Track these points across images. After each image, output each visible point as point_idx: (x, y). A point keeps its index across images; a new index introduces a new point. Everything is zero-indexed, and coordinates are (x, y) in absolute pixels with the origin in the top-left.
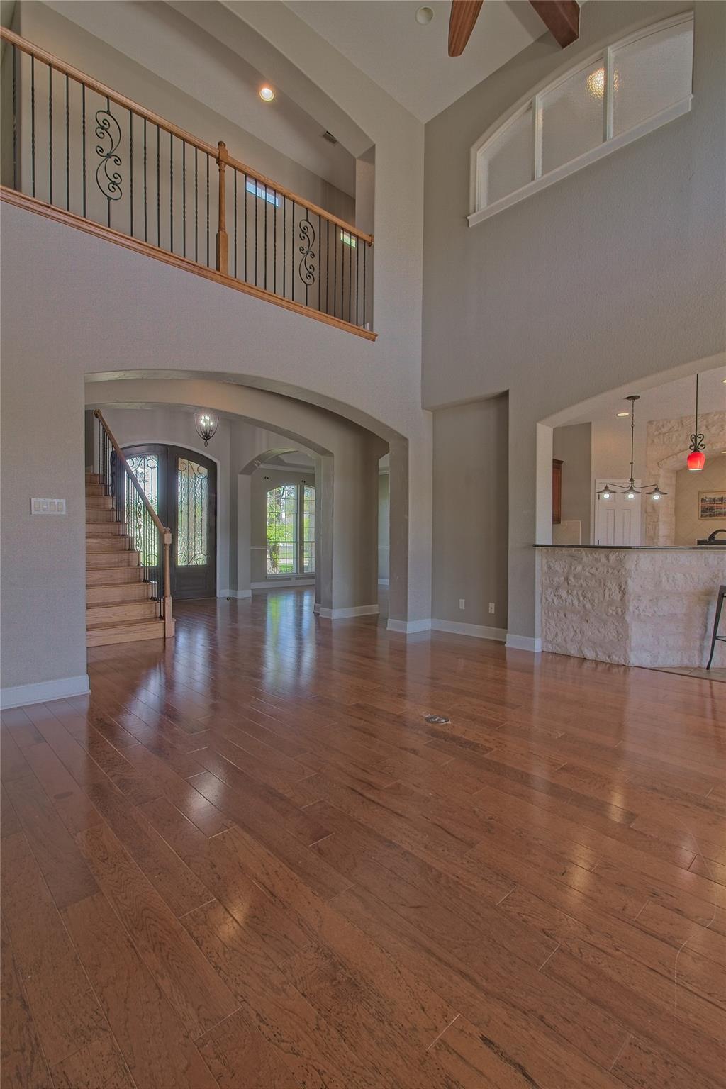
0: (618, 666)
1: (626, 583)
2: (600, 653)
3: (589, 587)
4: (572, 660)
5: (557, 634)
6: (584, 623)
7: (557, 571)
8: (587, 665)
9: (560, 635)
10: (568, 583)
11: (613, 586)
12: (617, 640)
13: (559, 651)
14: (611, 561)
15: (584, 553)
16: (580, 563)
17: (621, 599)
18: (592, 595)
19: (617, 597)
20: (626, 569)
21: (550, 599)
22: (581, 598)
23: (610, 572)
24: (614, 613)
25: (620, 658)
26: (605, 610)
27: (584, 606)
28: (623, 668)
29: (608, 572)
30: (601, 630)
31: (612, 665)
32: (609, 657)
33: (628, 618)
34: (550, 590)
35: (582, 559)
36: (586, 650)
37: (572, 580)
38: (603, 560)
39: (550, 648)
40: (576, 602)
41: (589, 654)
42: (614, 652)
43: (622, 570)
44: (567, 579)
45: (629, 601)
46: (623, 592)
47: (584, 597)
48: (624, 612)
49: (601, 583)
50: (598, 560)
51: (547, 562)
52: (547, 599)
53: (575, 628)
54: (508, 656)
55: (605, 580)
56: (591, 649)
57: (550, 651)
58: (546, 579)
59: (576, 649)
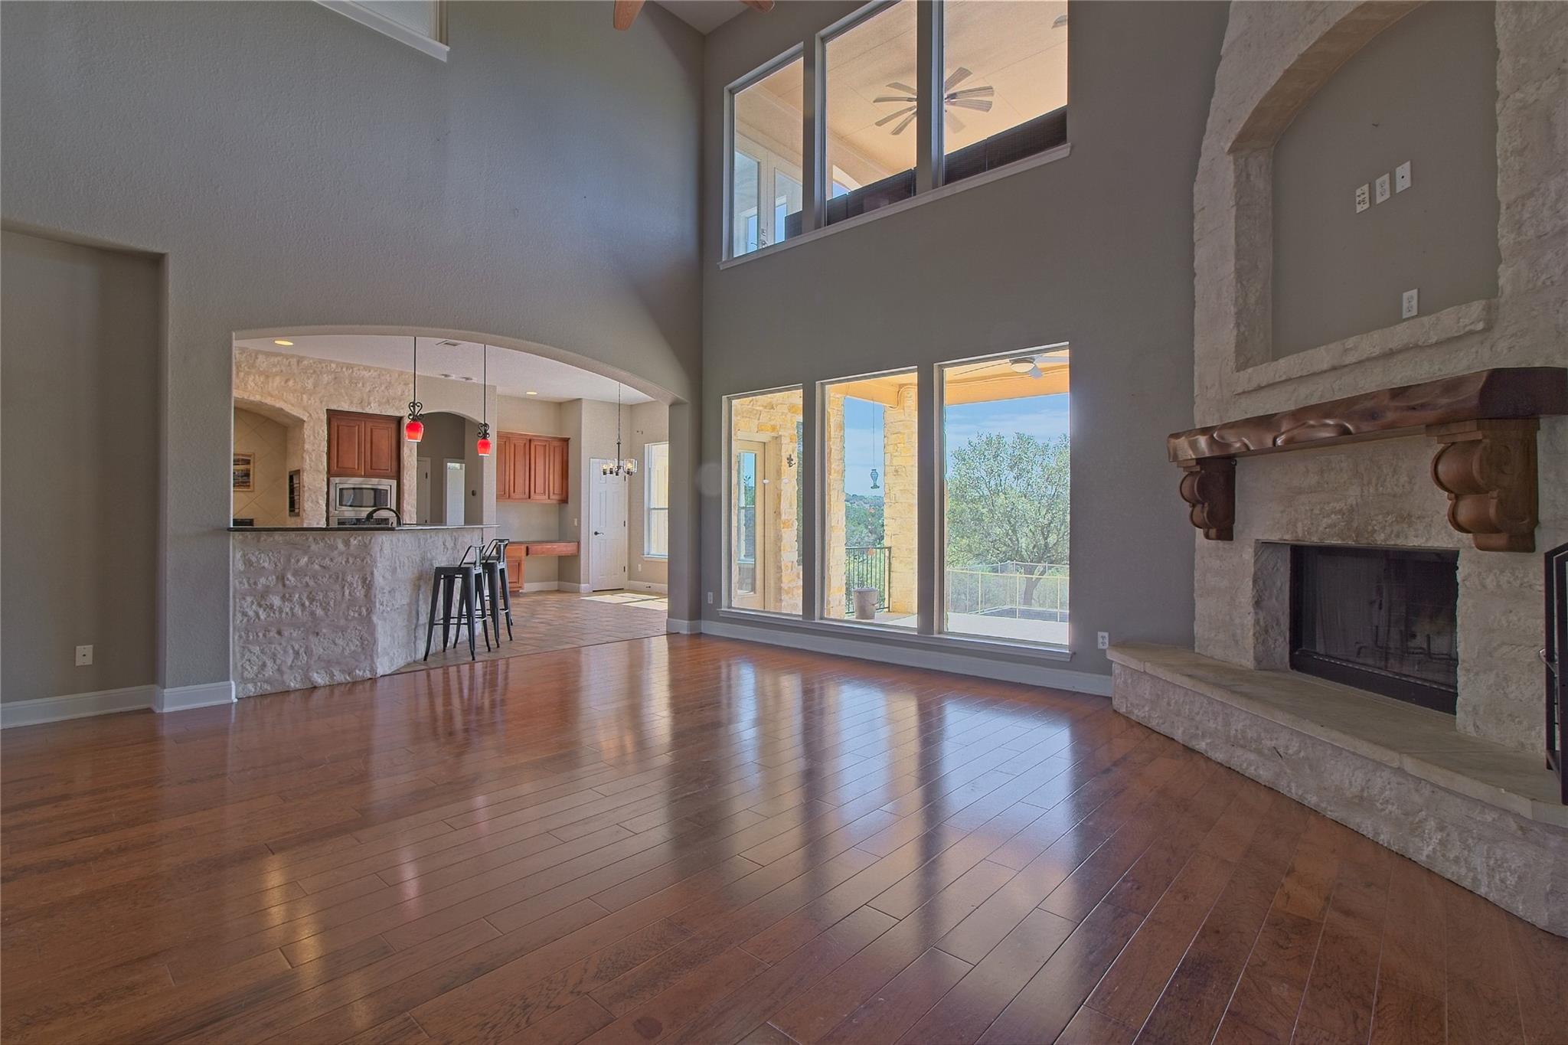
0: (364, 681)
1: (372, 573)
2: (336, 673)
3: (319, 585)
4: (292, 696)
5: (264, 665)
6: (313, 639)
7: (264, 567)
8: (318, 695)
9: (270, 664)
10: (284, 585)
11: (354, 579)
12: (360, 650)
13: (268, 688)
14: (352, 548)
15: (311, 539)
16: (305, 552)
17: (366, 596)
18: (326, 596)
19: (360, 593)
20: (371, 555)
21: (251, 613)
22: (307, 603)
23: (351, 562)
24: (356, 615)
25: (364, 671)
26: (344, 613)
27: (313, 613)
28: (370, 681)
29: (347, 561)
30: (340, 642)
31: (354, 683)
32: (349, 674)
33: (375, 619)
34: (249, 599)
35: (309, 547)
36: (315, 674)
37: (291, 579)
38: (341, 546)
39: (251, 689)
40: (298, 610)
41: (319, 679)
42: (357, 666)
43: (368, 559)
44: (282, 578)
45: (375, 596)
46: (368, 585)
47: (312, 600)
48: (370, 612)
49: (338, 578)
50: (333, 548)
51: (244, 555)
52: (244, 614)
53: (296, 648)
54: (166, 730)
55: (344, 574)
56: (323, 672)
57: (251, 694)
58: (240, 583)
59: (299, 679)
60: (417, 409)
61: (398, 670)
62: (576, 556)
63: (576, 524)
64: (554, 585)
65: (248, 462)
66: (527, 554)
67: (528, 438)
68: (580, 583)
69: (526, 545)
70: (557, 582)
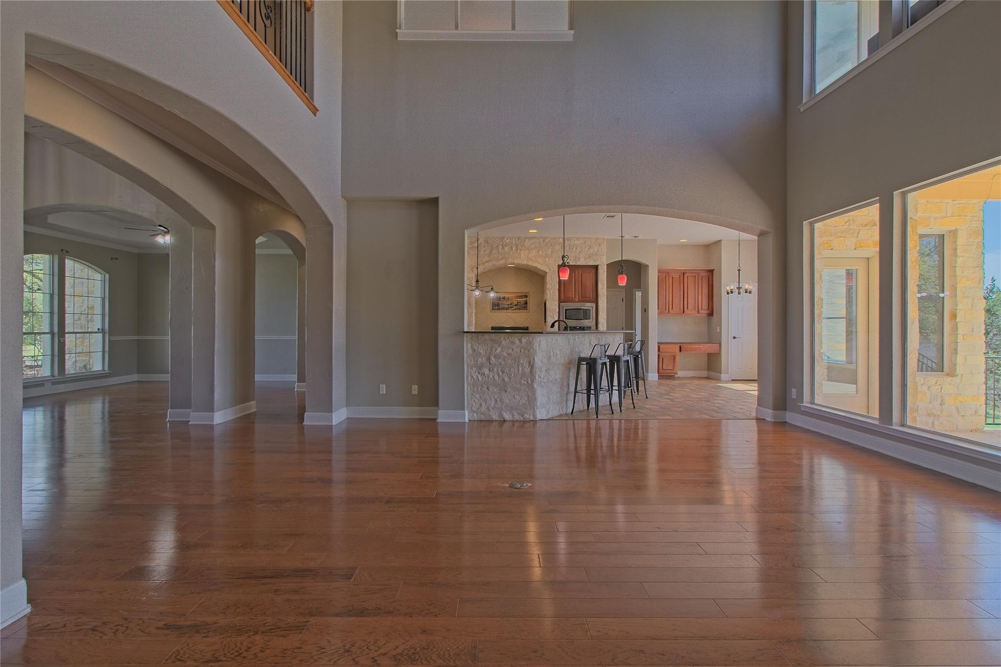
0: (530, 421)
1: (534, 359)
2: (515, 414)
3: (506, 364)
4: (494, 423)
5: (481, 405)
6: (503, 393)
7: (480, 353)
8: (506, 425)
9: (483, 404)
10: (490, 363)
11: (524, 361)
12: (527, 403)
13: (483, 417)
14: (523, 344)
15: (502, 338)
16: (500, 345)
17: (530, 372)
18: (510, 370)
19: (527, 370)
20: (534, 349)
21: (475, 377)
22: (501, 374)
23: (523, 352)
24: (525, 383)
25: (530, 415)
26: (519, 381)
27: (503, 379)
28: (532, 422)
29: (521, 351)
30: (517, 397)
31: (525, 422)
32: (522, 416)
33: (535, 385)
34: (474, 369)
35: (501, 342)
36: (505, 413)
37: (493, 359)
38: (517, 342)
39: (476, 417)
40: (496, 377)
41: (507, 416)
42: (526, 412)
43: (532, 350)
44: (489, 359)
45: (535, 373)
46: (532, 366)
47: (503, 372)
48: (533, 381)
49: (516, 360)
50: (513, 343)
51: (472, 346)
52: (472, 377)
53: (496, 397)
54: (440, 430)
55: (519, 358)
56: (508, 412)
57: (476, 419)
58: (471, 360)
59: (497, 415)
60: (566, 259)
61: (552, 418)
62: (719, 354)
63: (718, 330)
64: (704, 373)
65: (526, 296)
66: (680, 351)
67: (683, 272)
68: (721, 374)
69: (679, 345)
70: (707, 372)
